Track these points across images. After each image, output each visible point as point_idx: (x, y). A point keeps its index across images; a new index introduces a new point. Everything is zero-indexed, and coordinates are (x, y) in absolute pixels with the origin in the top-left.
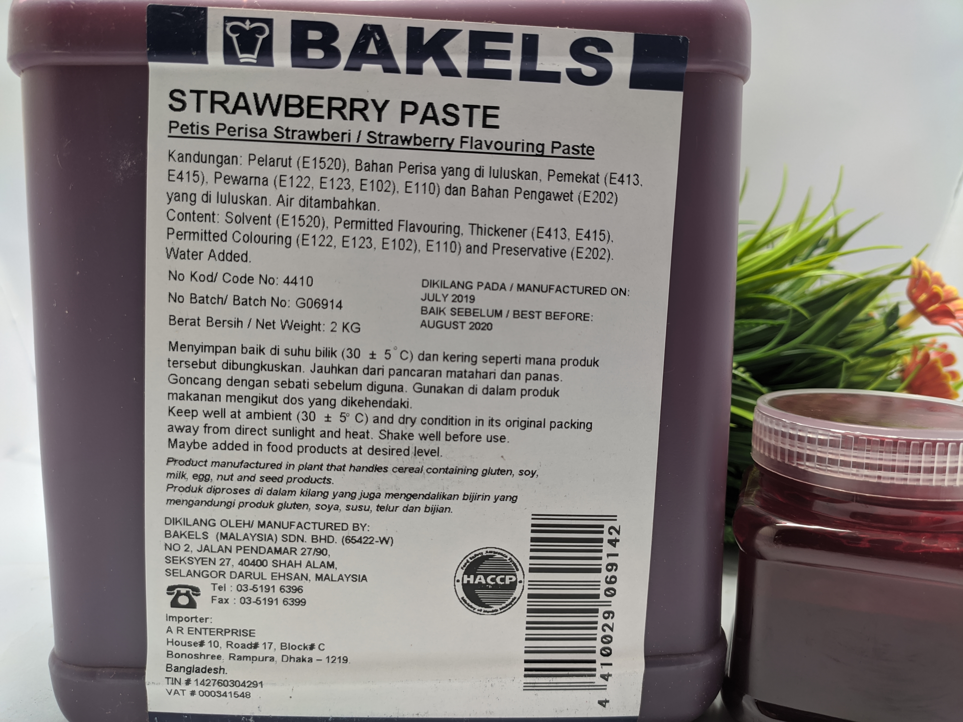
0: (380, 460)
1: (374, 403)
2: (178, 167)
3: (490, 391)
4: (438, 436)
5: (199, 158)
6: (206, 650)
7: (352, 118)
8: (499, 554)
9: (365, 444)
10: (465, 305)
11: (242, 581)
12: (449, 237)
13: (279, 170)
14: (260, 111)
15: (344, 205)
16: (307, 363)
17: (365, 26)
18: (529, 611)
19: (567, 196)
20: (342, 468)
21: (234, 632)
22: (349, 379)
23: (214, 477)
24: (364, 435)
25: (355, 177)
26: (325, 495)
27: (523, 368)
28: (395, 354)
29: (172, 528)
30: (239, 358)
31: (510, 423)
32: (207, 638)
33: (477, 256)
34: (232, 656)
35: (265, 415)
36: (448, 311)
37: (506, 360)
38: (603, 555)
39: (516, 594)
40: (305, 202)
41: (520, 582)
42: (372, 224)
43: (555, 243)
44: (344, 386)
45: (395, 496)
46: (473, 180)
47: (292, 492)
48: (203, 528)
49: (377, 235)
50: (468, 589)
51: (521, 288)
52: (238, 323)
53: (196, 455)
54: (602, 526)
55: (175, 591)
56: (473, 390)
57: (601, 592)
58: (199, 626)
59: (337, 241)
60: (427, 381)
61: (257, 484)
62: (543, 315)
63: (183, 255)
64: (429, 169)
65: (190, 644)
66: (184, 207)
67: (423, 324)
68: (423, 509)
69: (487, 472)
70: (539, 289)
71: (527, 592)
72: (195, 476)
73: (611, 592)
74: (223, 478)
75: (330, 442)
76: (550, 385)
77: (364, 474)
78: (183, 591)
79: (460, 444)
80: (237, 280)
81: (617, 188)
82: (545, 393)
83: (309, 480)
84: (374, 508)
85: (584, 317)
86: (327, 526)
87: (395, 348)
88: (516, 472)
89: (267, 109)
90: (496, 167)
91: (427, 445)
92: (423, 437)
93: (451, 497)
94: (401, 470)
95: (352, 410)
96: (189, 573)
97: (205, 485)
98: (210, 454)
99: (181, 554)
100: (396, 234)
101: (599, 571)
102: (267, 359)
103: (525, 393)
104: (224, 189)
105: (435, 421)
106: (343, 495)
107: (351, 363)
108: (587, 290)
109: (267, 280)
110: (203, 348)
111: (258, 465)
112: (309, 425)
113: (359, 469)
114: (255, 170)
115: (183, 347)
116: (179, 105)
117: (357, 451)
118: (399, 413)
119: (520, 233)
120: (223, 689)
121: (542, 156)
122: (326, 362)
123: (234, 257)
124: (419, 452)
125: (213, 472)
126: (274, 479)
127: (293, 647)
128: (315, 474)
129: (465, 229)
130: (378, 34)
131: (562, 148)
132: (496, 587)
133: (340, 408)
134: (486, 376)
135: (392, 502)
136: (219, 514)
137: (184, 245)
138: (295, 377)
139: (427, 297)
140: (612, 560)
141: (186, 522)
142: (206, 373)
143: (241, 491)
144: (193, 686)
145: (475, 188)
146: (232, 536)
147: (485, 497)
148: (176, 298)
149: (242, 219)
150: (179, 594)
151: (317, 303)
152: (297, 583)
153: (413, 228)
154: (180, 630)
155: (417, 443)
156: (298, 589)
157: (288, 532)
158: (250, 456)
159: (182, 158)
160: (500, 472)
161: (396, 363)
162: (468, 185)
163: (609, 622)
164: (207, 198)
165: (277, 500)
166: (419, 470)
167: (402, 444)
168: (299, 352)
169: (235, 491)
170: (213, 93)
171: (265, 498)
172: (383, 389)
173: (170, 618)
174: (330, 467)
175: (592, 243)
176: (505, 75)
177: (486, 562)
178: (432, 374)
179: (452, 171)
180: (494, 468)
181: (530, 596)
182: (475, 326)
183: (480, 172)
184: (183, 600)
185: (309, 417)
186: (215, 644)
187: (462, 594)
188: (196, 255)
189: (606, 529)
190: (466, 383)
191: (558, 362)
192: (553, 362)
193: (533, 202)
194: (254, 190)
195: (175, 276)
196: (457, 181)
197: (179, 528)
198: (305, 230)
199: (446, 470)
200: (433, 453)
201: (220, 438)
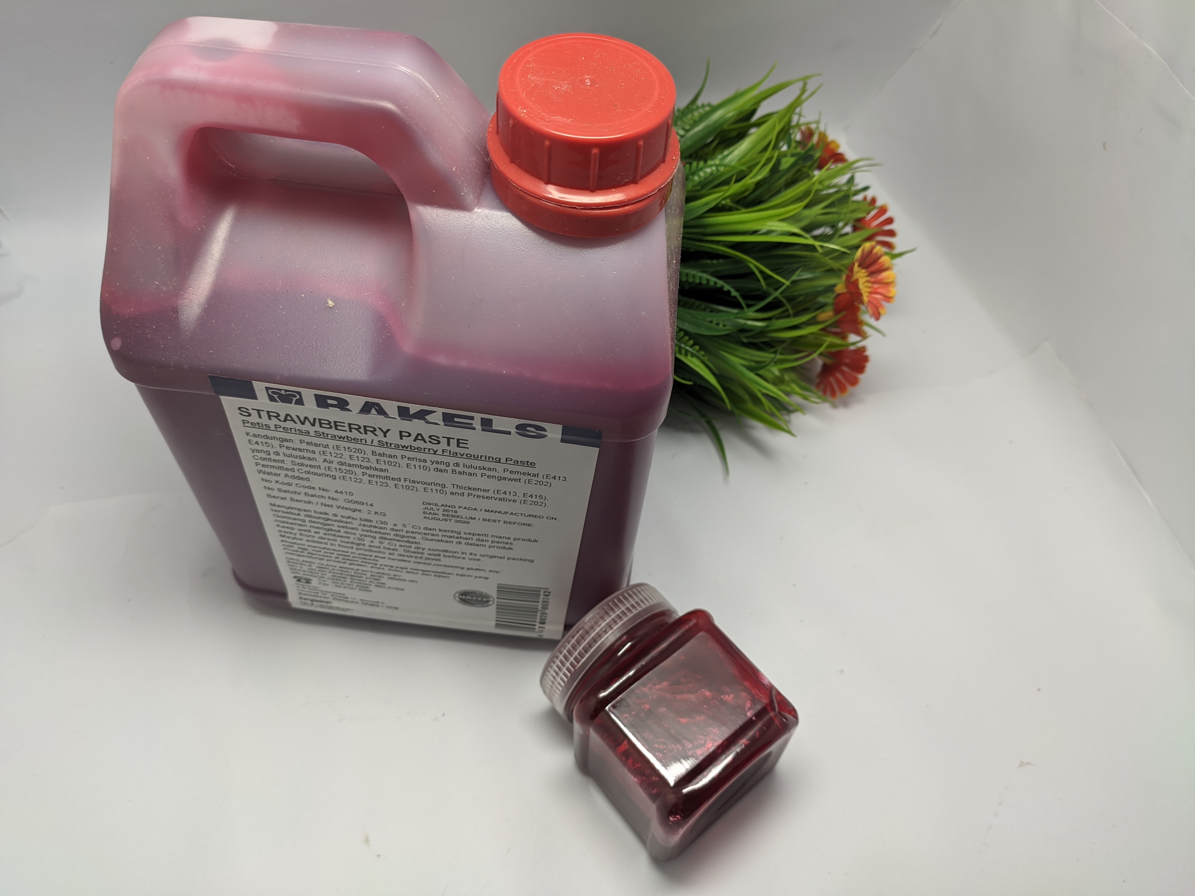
0: (405, 558)
1: (399, 541)
2: (254, 439)
3: (469, 544)
4: (439, 555)
5: (267, 437)
7: (366, 433)
8: (479, 592)
9: (396, 552)
10: (451, 513)
11: (335, 581)
12: (439, 488)
13: (322, 448)
14: (302, 423)
16: (355, 522)
17: (367, 403)
18: (498, 608)
19: (518, 480)
20: (384, 558)
21: (334, 593)
22: (382, 531)
25: (372, 458)
26: (375, 564)
27: (490, 539)
29: (291, 561)
30: (313, 514)
31: (483, 556)
32: (319, 592)
33: (457, 497)
35: (334, 535)
36: (440, 515)
37: (479, 534)
38: (541, 598)
39: (490, 603)
40: (342, 463)
41: (492, 601)
42: (387, 478)
43: (509, 497)
44: (380, 533)
46: (452, 467)
47: (357, 561)
48: (308, 563)
49: (391, 482)
50: (462, 599)
51: (487, 511)
52: (310, 502)
53: (298, 541)
54: (540, 590)
55: (298, 578)
56: (459, 543)
57: (539, 608)
58: (314, 588)
59: (365, 481)
60: (430, 537)
61: (336, 555)
62: (502, 522)
63: (269, 473)
64: (422, 460)
66: (263, 455)
67: (425, 517)
68: (433, 575)
69: (470, 569)
70: (499, 512)
71: (496, 603)
72: (299, 548)
73: (545, 608)
74: (315, 551)
75: (375, 549)
76: (507, 546)
77: (397, 561)
78: (302, 578)
79: (453, 559)
80: (305, 487)
82: (504, 548)
83: (365, 559)
84: (404, 571)
85: (528, 525)
86: (379, 573)
87: (409, 524)
88: (487, 570)
89: (307, 423)
90: (468, 464)
91: (433, 557)
92: (430, 554)
93: (449, 574)
94: (418, 563)
95: (386, 541)
96: (304, 574)
97: (305, 551)
98: (306, 543)
99: (298, 568)
100: (403, 483)
101: (538, 602)
102: (331, 517)
103: (491, 547)
104: (287, 451)
105: (436, 550)
107: (382, 526)
108: (530, 516)
109: (324, 490)
110: (291, 508)
112: (361, 542)
113: (394, 559)
114: (305, 446)
115: (279, 506)
117: (391, 554)
118: (414, 545)
119: (486, 491)
121: (499, 462)
122: (367, 523)
123: (301, 478)
124: (428, 559)
125: (309, 548)
126: (345, 555)
127: (367, 601)
128: (368, 557)
129: (449, 486)
131: (513, 461)
132: (478, 600)
133: (378, 539)
134: (467, 539)
135: (415, 571)
136: (316, 561)
137: (268, 470)
138: (349, 526)
139: (426, 508)
140: (545, 599)
141: (298, 560)
142: (295, 517)
143: (327, 556)
145: (454, 471)
146: (325, 568)
147: (469, 576)
148: (269, 489)
149: (302, 465)
150: (300, 579)
151: (357, 502)
153: (414, 482)
154: (303, 587)
155: (426, 556)
156: (366, 587)
157: (357, 571)
158: (329, 547)
159: (255, 436)
160: (478, 569)
161: (410, 529)
162: (449, 469)
163: (544, 615)
164: (277, 454)
165: (348, 562)
166: (429, 564)
167: (418, 555)
168: (350, 517)
169: (324, 556)
170: (268, 412)
171: (341, 560)
172: (403, 537)
173: (297, 583)
174: (377, 556)
175: (534, 499)
177: (472, 593)
178: (433, 535)
179: (438, 462)
181: (498, 605)
182: (458, 521)
183: (457, 465)
184: (303, 581)
185: (361, 539)
187: (459, 600)
188: (277, 475)
190: (454, 540)
191: (512, 539)
192: (509, 539)
194: (306, 454)
195: (266, 480)
196: (441, 467)
197: (294, 561)
198: (344, 474)
199: (445, 566)
200: (436, 560)
201: (310, 539)
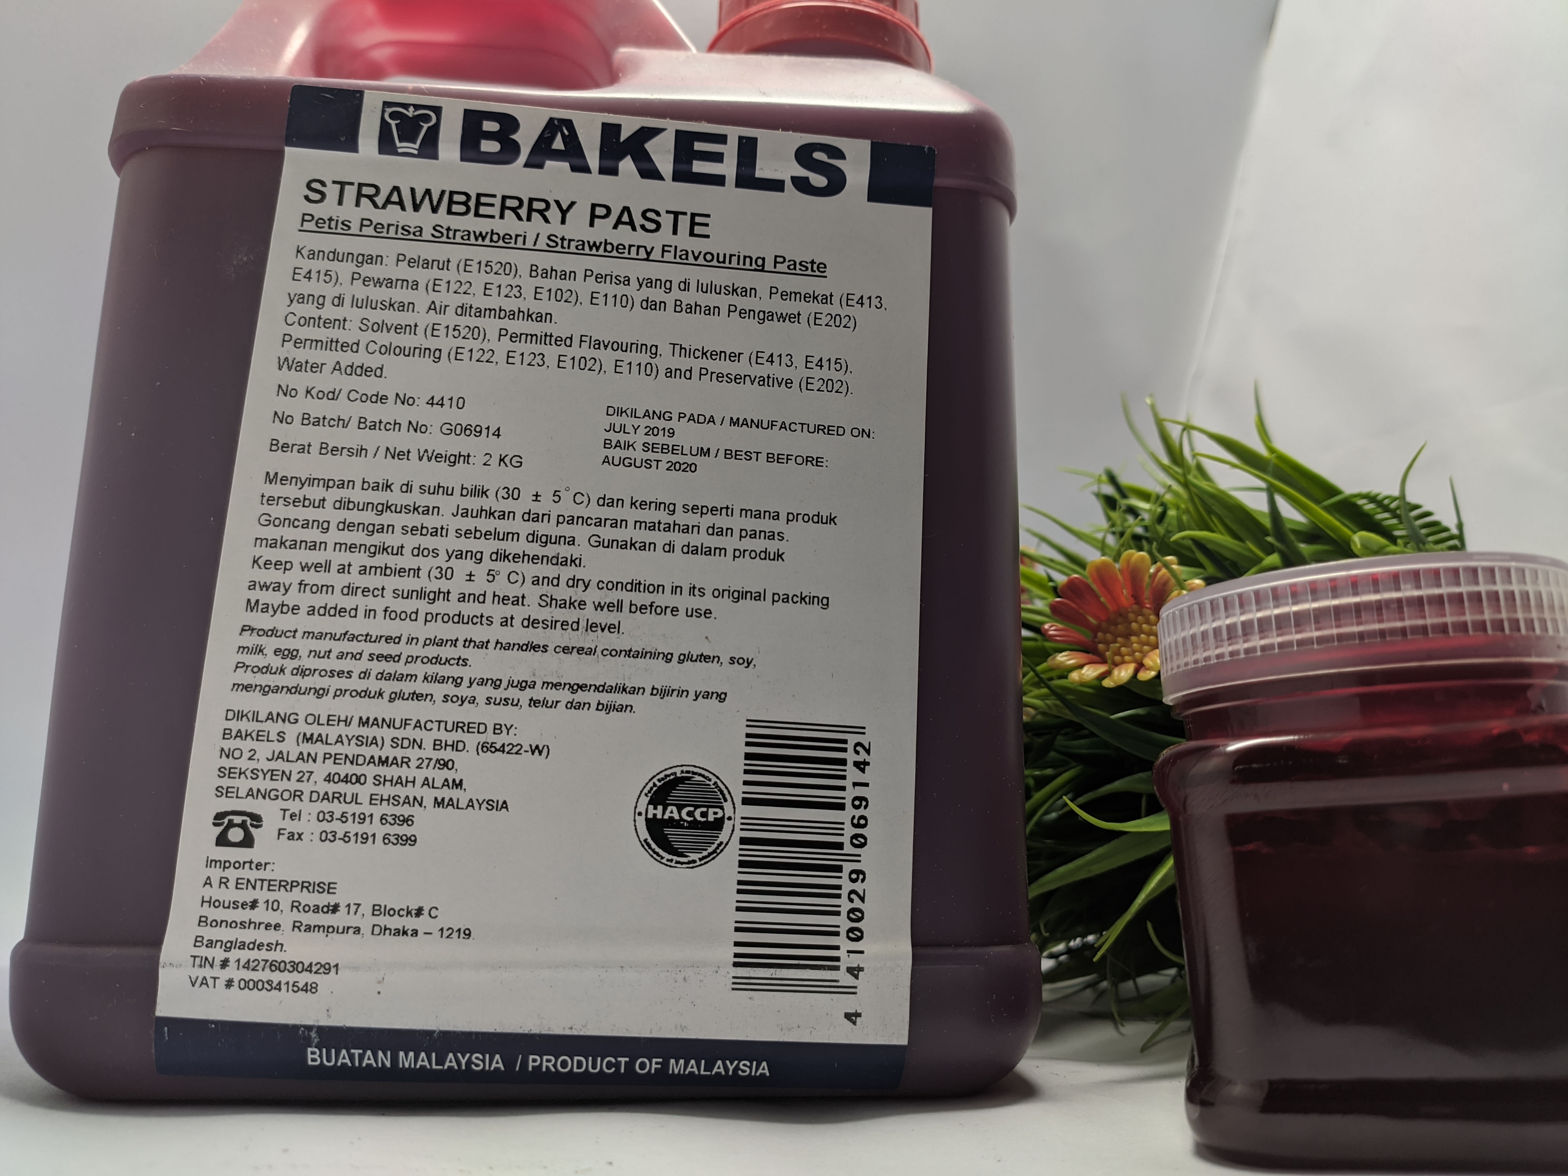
0: (537, 636)
1: (534, 559)
2: (306, 264)
3: (691, 550)
4: (619, 606)
5: (335, 256)
6: (260, 914)
7: (529, 219)
8: (700, 775)
9: (519, 613)
10: (661, 439)
11: (326, 806)
12: (644, 358)
13: (435, 273)
14: (416, 207)
15: (512, 315)
16: (448, 504)
17: (551, 120)
18: (742, 864)
19: (795, 318)
20: (484, 645)
21: (305, 886)
22: (503, 526)
23: (304, 653)
24: (519, 601)
25: (528, 284)
26: (457, 682)
27: (737, 522)
28: (567, 497)
29: (235, 725)
30: (358, 495)
31: (719, 593)
32: (262, 895)
33: (678, 382)
34: (297, 926)
35: (385, 571)
36: (639, 447)
37: (713, 510)
38: (847, 783)
39: (723, 836)
40: (463, 310)
41: (729, 818)
42: (546, 339)
43: (778, 371)
44: (496, 535)
45: (556, 686)
46: (676, 294)
47: (413, 677)
48: (279, 726)
49: (552, 352)
50: (654, 825)
51: (734, 422)
52: (361, 451)
53: (283, 622)
54: (845, 742)
55: (226, 821)
56: (670, 547)
57: (846, 840)
58: (253, 875)
59: (500, 356)
60: (607, 533)
61: (364, 664)
62: (763, 457)
63: (300, 367)
64: (622, 280)
65: (235, 905)
66: (308, 310)
67: (606, 461)
68: (594, 706)
69: (685, 658)
70: (759, 425)
71: (738, 834)
72: (277, 652)
73: (860, 841)
74: (317, 655)
75: (470, 609)
76: (773, 546)
77: (515, 653)
78: (238, 820)
79: (648, 618)
80: (365, 398)
81: (856, 311)
82: (765, 555)
83: (437, 660)
84: (525, 702)
85: (817, 462)
86: (457, 726)
87: (567, 489)
88: (725, 659)
89: (426, 206)
90: (705, 281)
91: (604, 617)
92: (599, 607)
93: (634, 691)
94: (566, 650)
95: (504, 567)
96: (250, 793)
97: (290, 664)
98: (303, 622)
99: (243, 764)
100: (576, 351)
101: (841, 807)
102: (396, 497)
103: (738, 554)
104: (360, 291)
105: (616, 585)
106: (483, 682)
107: (507, 505)
108: (819, 428)
109: (405, 400)
110: (311, 481)
111: (368, 638)
112: (444, 585)
113: (508, 647)
114: (404, 271)
115: (284, 479)
116: (316, 197)
117: (506, 622)
118: (567, 573)
119: (734, 357)
120: (276, 977)
121: (762, 270)
122: (474, 503)
123: (365, 371)
124: (592, 627)
125: (303, 645)
126: (387, 658)
127: (391, 912)
128: (446, 652)
129: (665, 349)
130: (566, 129)
131: (787, 264)
132: (694, 824)
133: (487, 564)
134: (686, 530)
135: (551, 695)
136: (306, 705)
137: (301, 355)
138: (431, 521)
139: (612, 428)
140: (860, 791)
141: (256, 717)
142: (310, 514)
143: (340, 674)
144: (231, 972)
145: (678, 304)
146: (320, 738)
147: (681, 693)
148: (282, 418)
149: (380, 327)
150: (231, 825)
151: (467, 430)
152: (406, 811)
153: (598, 345)
154: (224, 882)
155: (590, 614)
156: (407, 821)
157: (400, 734)
158: (358, 626)
159: (312, 255)
160: (704, 658)
161: (567, 508)
162: (670, 299)
163: (858, 887)
164: (339, 301)
165: (389, 686)
166: (591, 652)
167: (570, 615)
168: (439, 489)
169: (332, 674)
170: (360, 185)
171: (373, 685)
172: (547, 540)
173: (211, 863)
174: (468, 642)
175: (825, 373)
176: (718, 180)
177: (681, 786)
178: (615, 524)
179: (650, 283)
180: (695, 653)
181: (743, 841)
182: (673, 466)
183: (685, 285)
184: (236, 835)
185: (445, 574)
186: (274, 906)
187: (644, 834)
188: (317, 368)
189: (850, 746)
190: (660, 538)
191: (783, 516)
192: (777, 517)
193: (753, 323)
194: (399, 295)
195: (285, 391)
196: (656, 294)
197: (244, 725)
198: (460, 342)
199: (628, 653)
200: (611, 628)
201: (319, 600)
